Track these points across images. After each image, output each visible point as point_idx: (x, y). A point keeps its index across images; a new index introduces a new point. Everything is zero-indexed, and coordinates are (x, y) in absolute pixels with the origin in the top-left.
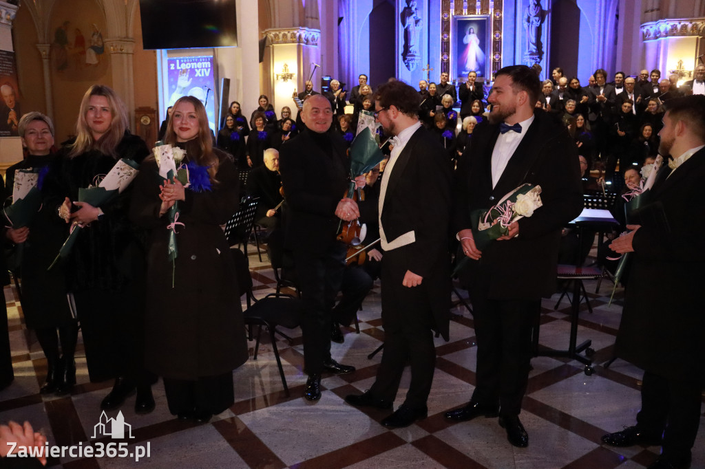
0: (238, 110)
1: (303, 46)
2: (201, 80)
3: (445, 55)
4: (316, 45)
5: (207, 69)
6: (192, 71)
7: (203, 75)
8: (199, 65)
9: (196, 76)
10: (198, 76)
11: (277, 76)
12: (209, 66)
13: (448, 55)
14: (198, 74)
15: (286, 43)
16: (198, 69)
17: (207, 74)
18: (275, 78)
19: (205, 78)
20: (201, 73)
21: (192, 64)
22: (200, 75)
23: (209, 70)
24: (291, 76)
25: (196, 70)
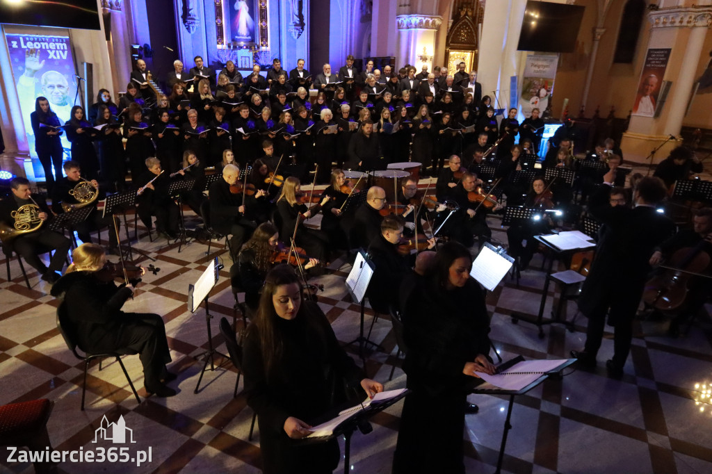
0: (107, 98)
2: (56, 63)
4: (120, 10)
5: (63, 51)
6: (44, 53)
7: (59, 57)
8: (52, 45)
9: (50, 57)
10: (52, 59)
12: (66, 48)
13: (221, 19)
14: (52, 55)
16: (51, 50)
17: (64, 57)
19: (61, 62)
20: (55, 54)
21: (43, 44)
22: (55, 58)
23: (66, 52)
25: (49, 51)
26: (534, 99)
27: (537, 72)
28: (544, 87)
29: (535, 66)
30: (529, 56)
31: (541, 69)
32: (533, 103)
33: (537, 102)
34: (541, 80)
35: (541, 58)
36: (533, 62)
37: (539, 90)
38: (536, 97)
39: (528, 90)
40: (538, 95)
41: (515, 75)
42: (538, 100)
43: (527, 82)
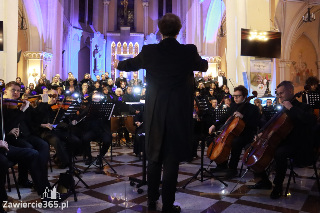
1: (44, 61)
3: (113, 72)
4: (50, 61)
11: (30, 75)
13: (114, 72)
15: (35, 58)
18: (29, 76)
24: (37, 75)
26: (260, 85)
27: (259, 69)
28: (266, 78)
29: (257, 66)
30: (251, 60)
31: (261, 67)
32: (260, 88)
33: (262, 87)
34: (263, 74)
35: (261, 62)
36: (255, 64)
37: (263, 80)
38: (261, 84)
39: (255, 80)
40: (262, 83)
41: (245, 71)
42: (263, 86)
43: (253, 76)
